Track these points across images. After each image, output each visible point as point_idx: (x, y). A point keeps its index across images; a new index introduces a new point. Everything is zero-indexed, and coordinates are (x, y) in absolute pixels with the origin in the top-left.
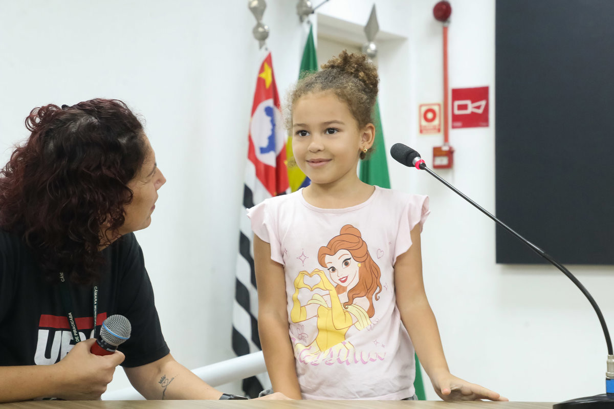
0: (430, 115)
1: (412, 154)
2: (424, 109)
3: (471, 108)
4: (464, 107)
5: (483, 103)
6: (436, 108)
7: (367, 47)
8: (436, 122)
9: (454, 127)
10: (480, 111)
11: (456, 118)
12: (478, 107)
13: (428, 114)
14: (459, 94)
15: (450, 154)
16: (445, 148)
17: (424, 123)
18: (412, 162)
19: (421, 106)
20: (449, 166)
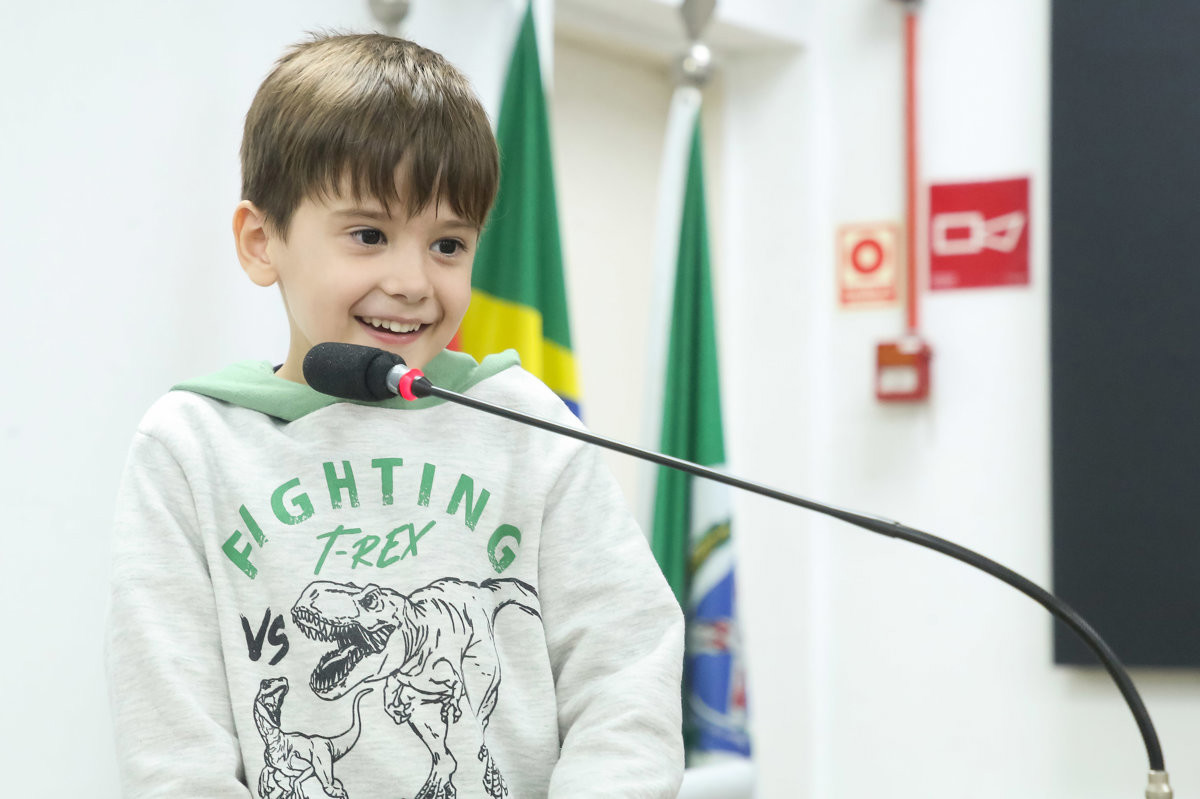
0: (868, 257)
2: (851, 240)
3: (982, 234)
4: (961, 233)
5: (1013, 222)
6: (885, 239)
7: (683, 57)
8: (885, 276)
9: (934, 287)
10: (1006, 244)
11: (939, 264)
12: (1002, 234)
13: (863, 254)
14: (947, 198)
15: (922, 361)
16: (909, 346)
17: (852, 278)
19: (842, 232)
20: (920, 394)
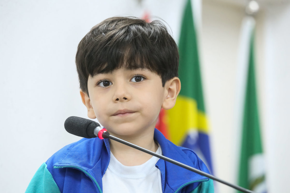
1: (92, 124)
18: (93, 133)
